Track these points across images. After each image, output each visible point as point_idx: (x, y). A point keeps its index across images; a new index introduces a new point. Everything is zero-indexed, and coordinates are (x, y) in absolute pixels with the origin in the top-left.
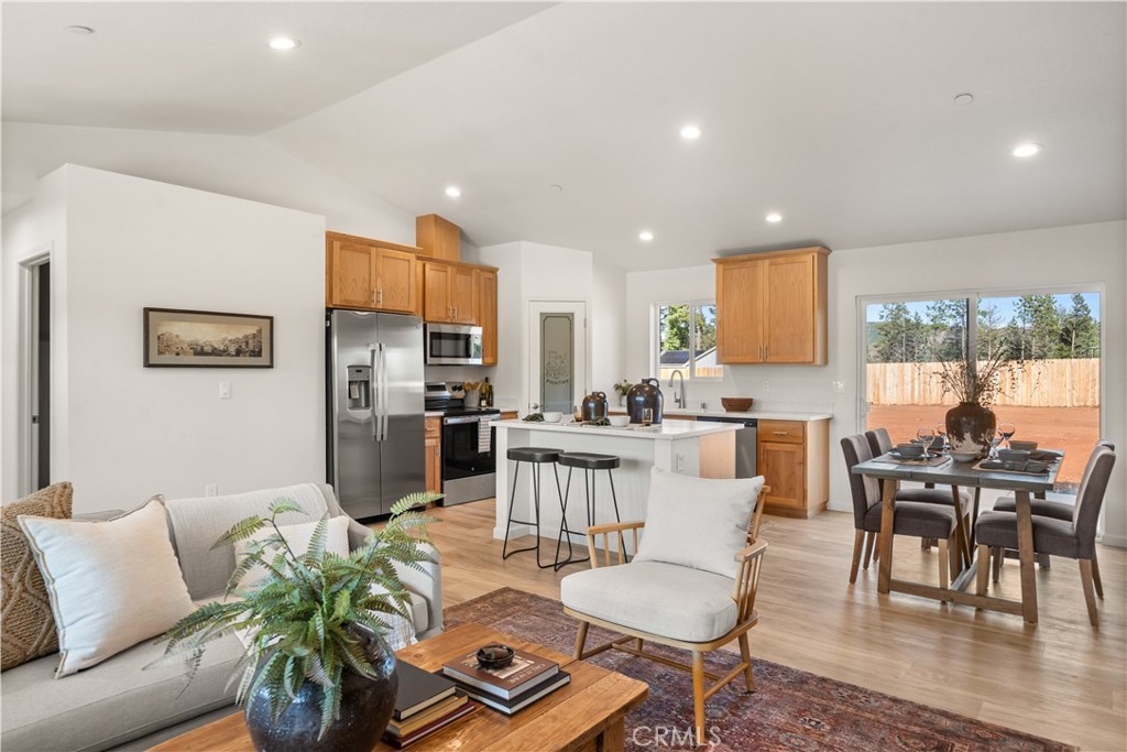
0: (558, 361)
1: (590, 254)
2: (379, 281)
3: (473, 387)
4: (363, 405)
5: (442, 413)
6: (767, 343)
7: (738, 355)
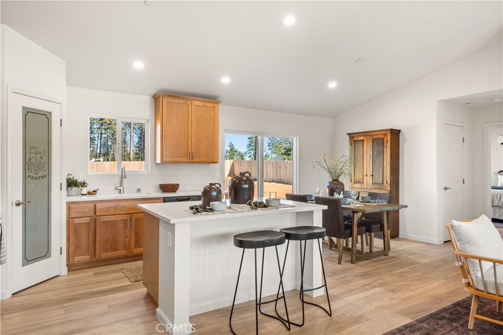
0: (38, 156)
6: (194, 150)
7: (176, 157)
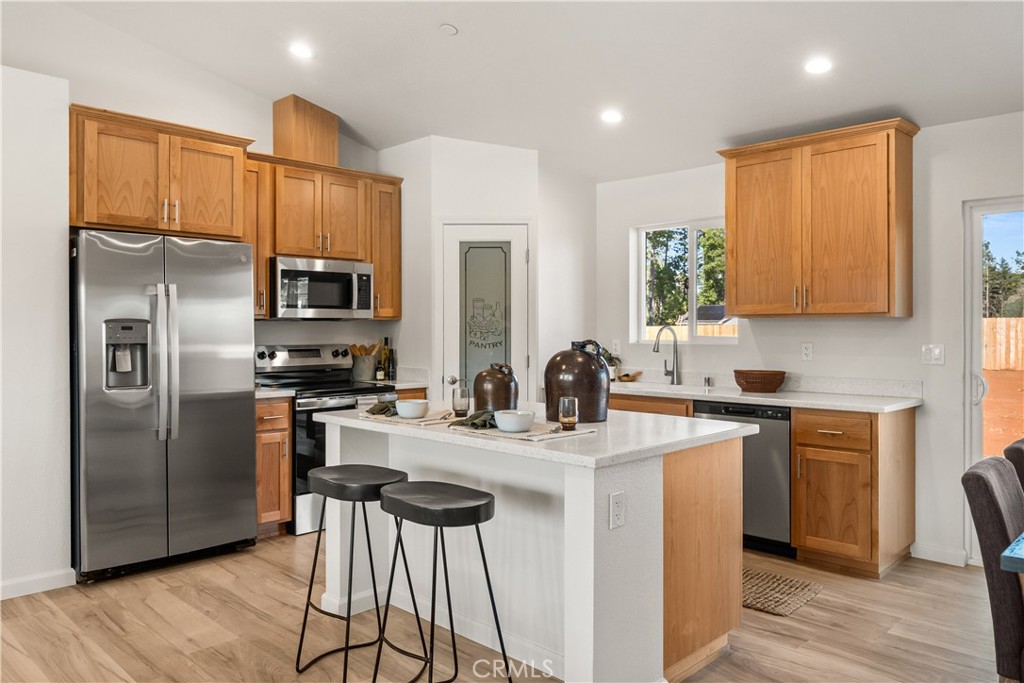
0: (487, 313)
1: (535, 153)
2: (175, 187)
3: (367, 351)
4: (139, 382)
5: (291, 392)
6: (808, 281)
7: (760, 302)
